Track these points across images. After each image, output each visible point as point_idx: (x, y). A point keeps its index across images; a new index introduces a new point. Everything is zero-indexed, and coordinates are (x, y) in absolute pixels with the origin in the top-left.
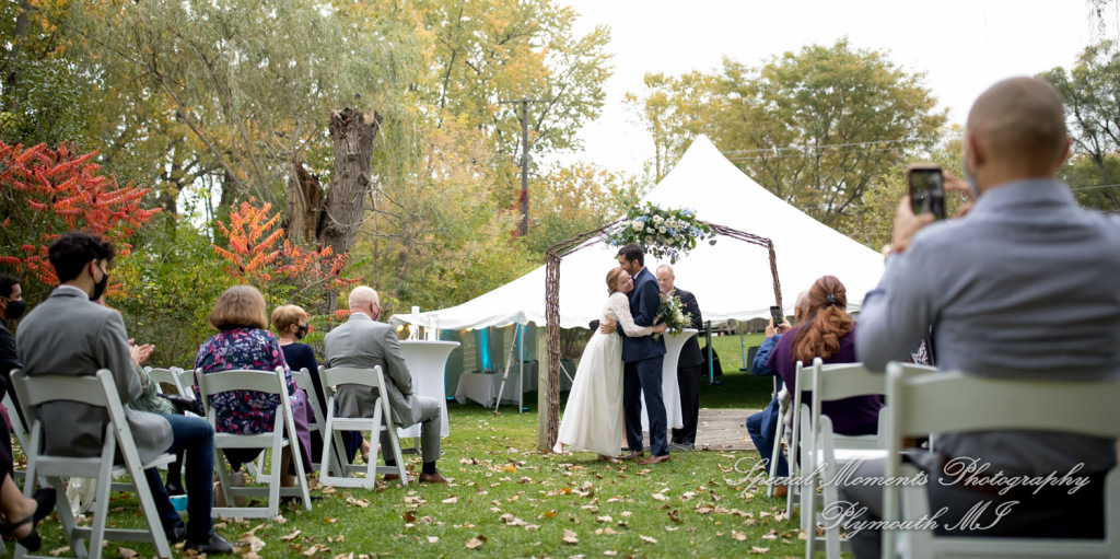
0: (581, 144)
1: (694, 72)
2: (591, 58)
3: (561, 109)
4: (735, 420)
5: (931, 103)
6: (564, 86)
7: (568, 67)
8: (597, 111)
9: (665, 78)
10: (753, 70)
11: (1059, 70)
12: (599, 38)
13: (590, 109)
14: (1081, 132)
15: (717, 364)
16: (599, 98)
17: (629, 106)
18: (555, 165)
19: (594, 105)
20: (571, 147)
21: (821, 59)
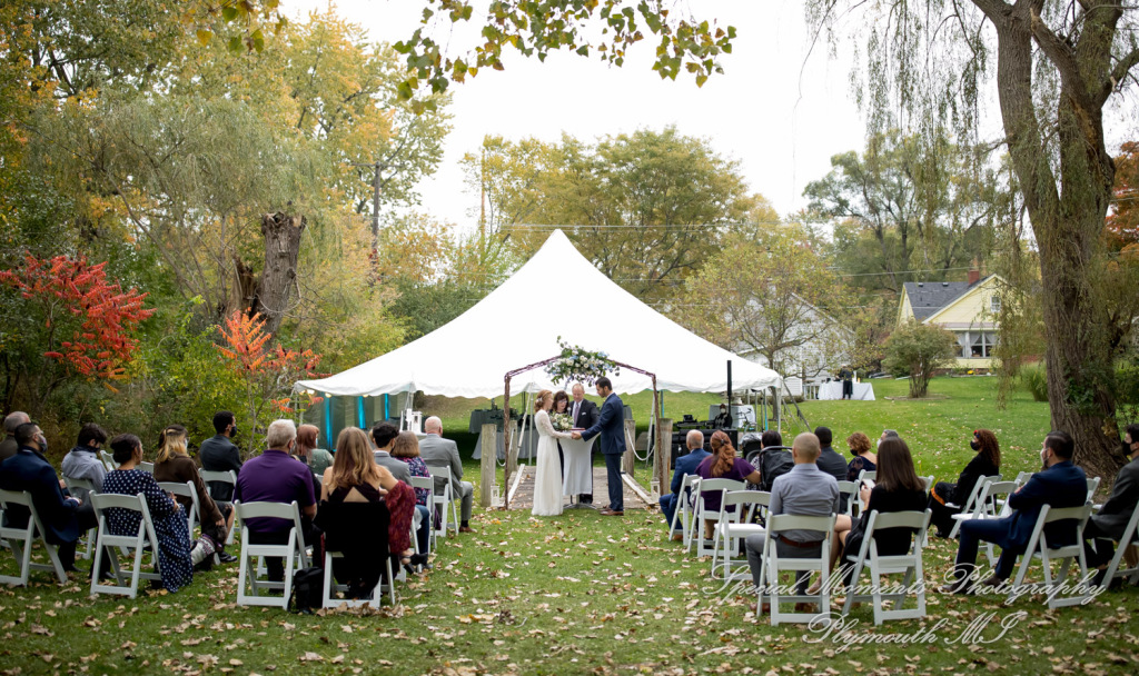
0: (418, 198)
1: (533, 140)
3: (398, 163)
5: (742, 188)
6: (402, 141)
7: (409, 124)
8: (433, 166)
9: (503, 142)
10: (589, 148)
11: (853, 154)
13: (427, 163)
14: (867, 209)
16: (437, 155)
17: (466, 166)
18: (390, 216)
19: (430, 161)
20: (408, 200)
21: (651, 144)
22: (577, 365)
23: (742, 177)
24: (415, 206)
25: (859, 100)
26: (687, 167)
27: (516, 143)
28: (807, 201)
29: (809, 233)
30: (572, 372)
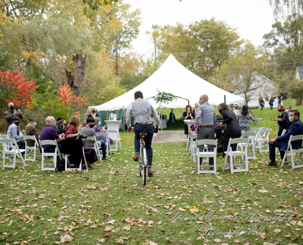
0: (132, 47)
1: (168, 25)
2: (135, 19)
3: (125, 36)
4: (180, 134)
5: (238, 37)
6: (126, 28)
7: (128, 22)
8: (137, 36)
9: (158, 26)
10: (186, 26)
11: (280, 23)
12: (137, 12)
13: (135, 35)
15: (174, 117)
16: (138, 32)
17: (147, 35)
18: (124, 53)
19: (136, 34)
20: (129, 47)
21: (206, 24)
22: (163, 97)
23: (238, 33)
24: (131, 49)
25: (271, 4)
26: (218, 31)
27: (163, 27)
28: (264, 40)
29: (266, 52)
30: (162, 100)
